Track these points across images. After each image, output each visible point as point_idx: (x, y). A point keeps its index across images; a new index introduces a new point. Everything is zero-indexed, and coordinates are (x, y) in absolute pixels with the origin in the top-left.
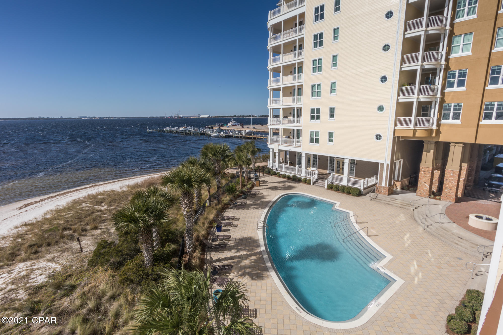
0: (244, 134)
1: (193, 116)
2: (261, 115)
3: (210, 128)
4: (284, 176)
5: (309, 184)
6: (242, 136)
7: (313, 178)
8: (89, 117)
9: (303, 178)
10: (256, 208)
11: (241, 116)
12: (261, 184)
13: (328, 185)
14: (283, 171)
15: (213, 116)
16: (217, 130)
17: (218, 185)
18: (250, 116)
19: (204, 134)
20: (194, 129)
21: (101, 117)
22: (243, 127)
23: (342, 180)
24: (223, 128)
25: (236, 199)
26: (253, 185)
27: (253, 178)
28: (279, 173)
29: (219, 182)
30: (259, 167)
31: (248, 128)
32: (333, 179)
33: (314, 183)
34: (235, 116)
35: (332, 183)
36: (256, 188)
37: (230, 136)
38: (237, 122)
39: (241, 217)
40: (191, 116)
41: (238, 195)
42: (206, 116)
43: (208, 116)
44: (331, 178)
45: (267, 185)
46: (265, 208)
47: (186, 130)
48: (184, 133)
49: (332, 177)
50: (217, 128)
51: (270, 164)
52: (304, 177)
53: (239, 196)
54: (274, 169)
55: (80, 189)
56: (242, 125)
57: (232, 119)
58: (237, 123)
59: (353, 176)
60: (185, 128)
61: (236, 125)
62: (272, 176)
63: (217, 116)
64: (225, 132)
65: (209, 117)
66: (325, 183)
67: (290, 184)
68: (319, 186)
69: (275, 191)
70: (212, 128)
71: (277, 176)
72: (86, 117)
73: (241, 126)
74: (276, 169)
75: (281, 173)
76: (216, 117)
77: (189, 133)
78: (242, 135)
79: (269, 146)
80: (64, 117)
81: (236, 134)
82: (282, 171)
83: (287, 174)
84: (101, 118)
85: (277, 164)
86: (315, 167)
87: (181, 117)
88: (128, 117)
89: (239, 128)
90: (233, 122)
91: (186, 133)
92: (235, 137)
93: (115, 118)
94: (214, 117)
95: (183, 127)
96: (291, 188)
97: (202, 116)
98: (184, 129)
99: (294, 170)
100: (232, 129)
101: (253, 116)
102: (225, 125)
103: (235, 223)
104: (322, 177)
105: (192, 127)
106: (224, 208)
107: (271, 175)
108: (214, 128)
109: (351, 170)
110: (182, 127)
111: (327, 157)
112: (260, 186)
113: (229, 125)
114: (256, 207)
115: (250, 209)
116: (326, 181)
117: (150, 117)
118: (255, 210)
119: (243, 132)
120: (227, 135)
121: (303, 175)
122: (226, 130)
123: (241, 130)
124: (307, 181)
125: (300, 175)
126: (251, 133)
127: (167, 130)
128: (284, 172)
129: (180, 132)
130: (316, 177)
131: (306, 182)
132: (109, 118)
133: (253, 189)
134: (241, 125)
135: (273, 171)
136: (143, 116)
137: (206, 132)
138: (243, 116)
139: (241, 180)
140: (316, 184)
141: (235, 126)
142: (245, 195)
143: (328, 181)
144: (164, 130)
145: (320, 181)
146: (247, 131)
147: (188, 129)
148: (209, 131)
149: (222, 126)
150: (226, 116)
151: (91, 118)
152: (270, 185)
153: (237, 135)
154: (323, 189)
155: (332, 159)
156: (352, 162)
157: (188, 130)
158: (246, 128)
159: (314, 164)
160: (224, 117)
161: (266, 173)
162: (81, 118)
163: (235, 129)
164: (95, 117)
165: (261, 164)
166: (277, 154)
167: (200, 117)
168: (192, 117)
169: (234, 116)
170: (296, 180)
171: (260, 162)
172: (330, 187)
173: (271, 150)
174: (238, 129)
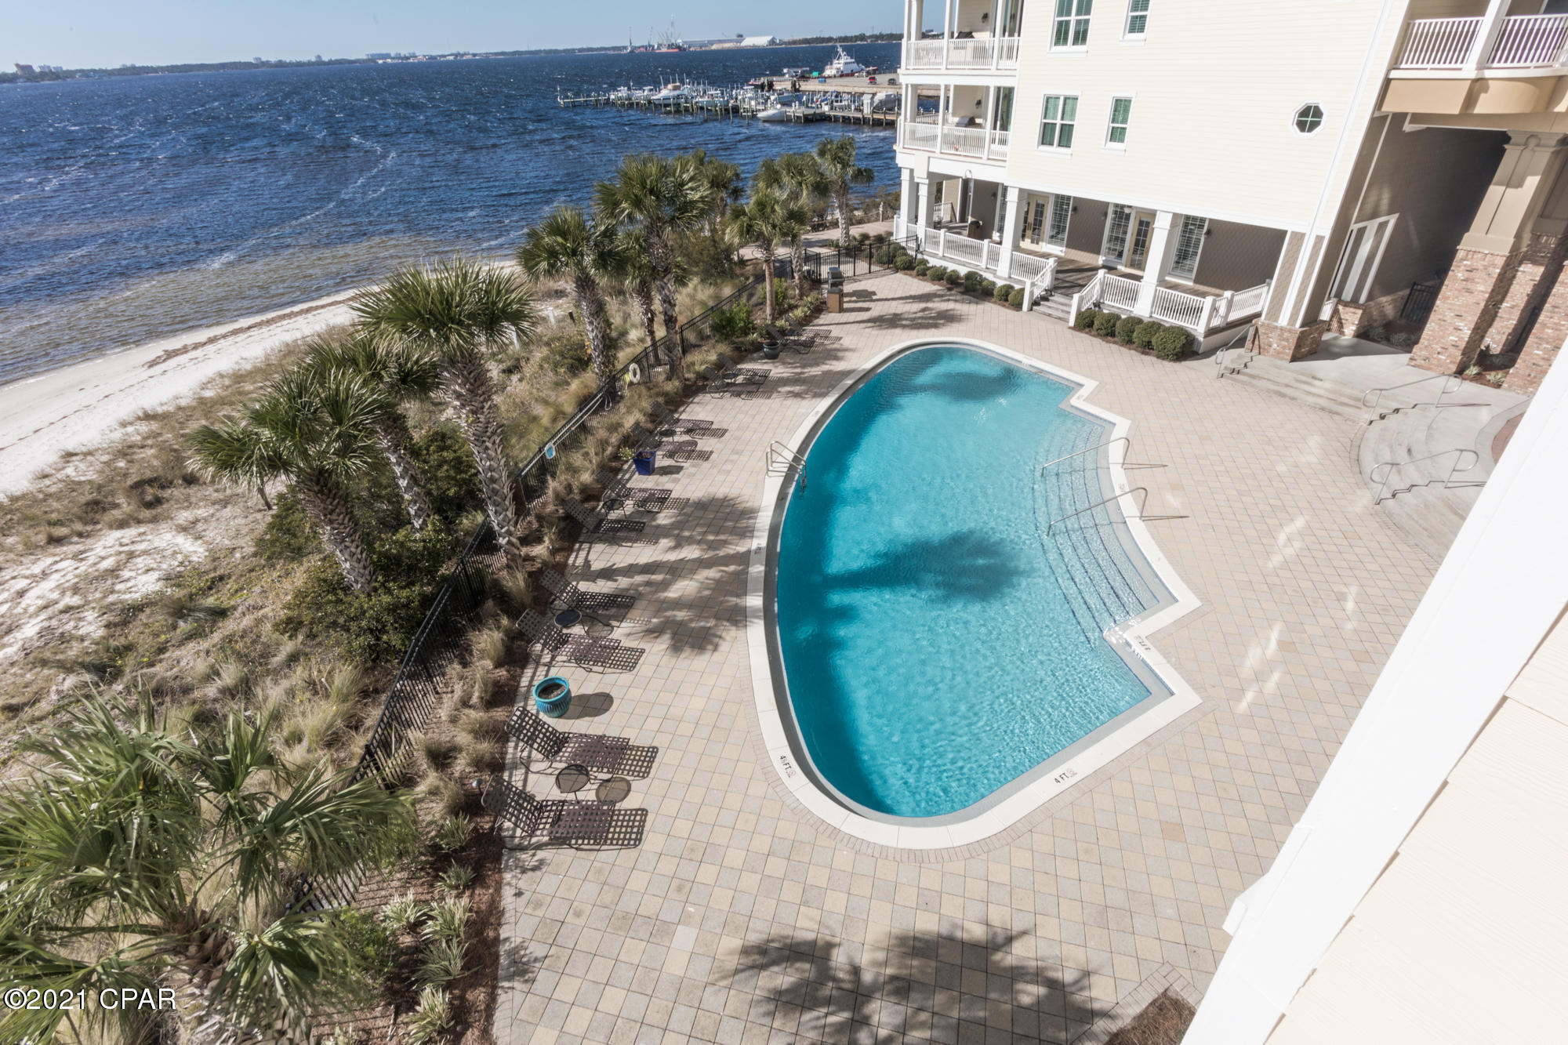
0: (867, 110)
4: (939, 276)
5: (1018, 306)
6: (859, 115)
7: (1033, 285)
9: (1000, 283)
10: (796, 395)
12: (846, 306)
13: (1079, 315)
14: (941, 255)
17: (666, 314)
23: (1132, 296)
25: (741, 359)
26: (819, 309)
27: (826, 282)
28: (924, 262)
29: (670, 302)
30: (865, 237)
31: (892, 82)
32: (1102, 292)
33: (1035, 303)
34: (852, 38)
35: (1097, 305)
36: (824, 318)
37: (823, 118)
38: (858, 62)
39: (732, 427)
41: (753, 343)
44: (1098, 287)
45: (868, 309)
46: (823, 395)
49: (1102, 284)
51: (900, 228)
52: (1005, 279)
53: (757, 347)
54: (911, 249)
55: (317, 308)
57: (842, 51)
58: (854, 67)
59: (1189, 279)
61: (849, 75)
62: (900, 275)
64: (807, 101)
66: (1070, 306)
67: (950, 305)
68: (1050, 315)
69: (884, 332)
71: (914, 272)
74: (919, 246)
75: (933, 262)
78: (861, 111)
81: (842, 108)
82: (935, 256)
83: (951, 267)
85: (921, 229)
86: (1056, 243)
89: (855, 85)
90: (842, 62)
91: (679, 109)
92: (836, 118)
96: (949, 318)
99: (976, 252)
100: (834, 89)
102: (815, 74)
103: (704, 444)
104: (1068, 279)
105: (698, 84)
106: (690, 391)
107: (897, 270)
109: (1181, 256)
111: (1109, 205)
112: (842, 310)
113: (826, 73)
114: (797, 389)
115: (774, 396)
116: (1076, 297)
118: (790, 402)
119: (866, 99)
120: (810, 112)
121: (1000, 274)
123: (862, 91)
124: (1010, 297)
125: (994, 272)
126: (890, 106)
128: (944, 258)
130: (1045, 280)
131: (1006, 300)
133: (816, 322)
135: (906, 254)
139: (771, 291)
140: (1043, 308)
141: (845, 76)
142: (775, 345)
143: (1081, 299)
144: (612, 97)
145: (1057, 298)
146: (880, 95)
152: (877, 309)
153: (846, 114)
154: (1060, 326)
155: (1122, 214)
156: (1189, 226)
158: (885, 85)
159: (1053, 231)
161: (881, 262)
163: (843, 90)
165: (873, 229)
166: (923, 191)
169: (845, 39)
170: (974, 290)
171: (877, 220)
172: (1088, 322)
173: (906, 178)
174: (852, 90)
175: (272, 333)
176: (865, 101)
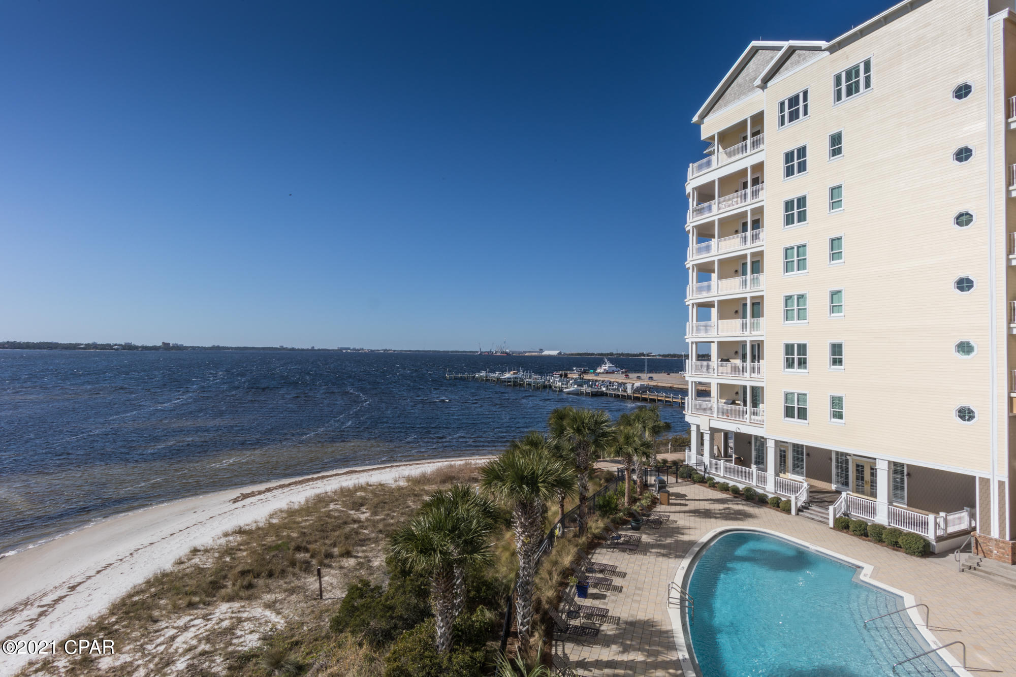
0: (629, 391)
1: (530, 352)
2: (667, 353)
3: (561, 376)
4: (725, 488)
5: (788, 511)
6: (625, 394)
7: (796, 498)
8: (354, 349)
9: (770, 496)
10: (663, 555)
11: (622, 354)
12: (671, 501)
13: (836, 520)
14: (722, 475)
15: (568, 352)
16: (576, 380)
17: (581, 494)
18: (643, 354)
19: (550, 387)
20: (530, 378)
21: (373, 349)
22: (627, 376)
23: (873, 511)
24: (586, 377)
25: (617, 529)
26: (654, 502)
27: (653, 485)
28: (712, 479)
29: (585, 488)
30: (665, 461)
31: (639, 378)
32: (848, 507)
33: (799, 510)
34: (611, 354)
35: (845, 514)
36: (660, 508)
37: (603, 394)
38: (616, 367)
39: (629, 571)
40: (526, 352)
41: (621, 519)
42: (554, 353)
43: (558, 352)
44: (844, 503)
45: (686, 505)
46: (682, 557)
47: (516, 378)
48: (512, 383)
49: (846, 501)
50: (576, 376)
51: (691, 457)
52: (773, 494)
53: (625, 522)
54: (701, 470)
56: (626, 372)
57: (606, 360)
58: (615, 369)
59: (904, 504)
60: (514, 374)
61: (613, 372)
62: (696, 486)
63: (576, 352)
64: (592, 384)
65: (560, 353)
66: (828, 514)
67: (740, 507)
68: (813, 519)
69: (704, 520)
70: (566, 375)
71: (707, 485)
72: (349, 349)
73: (624, 375)
74: (705, 469)
75: (717, 479)
76: (572, 354)
77: (520, 384)
78: (626, 391)
79: (688, 419)
80: (316, 348)
81: (613, 390)
82: (718, 476)
83: (731, 483)
84: (371, 351)
85: (706, 459)
86: (798, 473)
87: (507, 353)
88: (416, 351)
89: (619, 378)
90: (607, 366)
91: (515, 384)
92: (611, 395)
93: (394, 351)
94: (569, 355)
95: (511, 373)
96: (745, 516)
97: (546, 353)
98: (513, 376)
99: (749, 475)
100: (606, 379)
101: (648, 355)
102: (592, 371)
103: (617, 581)
104: (818, 499)
105: (527, 372)
106: (595, 544)
107: (695, 482)
108: (569, 376)
109: (896, 488)
110: (510, 370)
111: (830, 451)
112: (669, 504)
113: (599, 371)
114: (662, 551)
115: (648, 554)
116: (831, 508)
117: (452, 352)
118: (661, 559)
119: (629, 386)
120: (596, 390)
121: (769, 489)
122: (593, 380)
123: (624, 381)
124: (780, 505)
125: (764, 489)
126: (644, 390)
127: (481, 376)
128: (724, 477)
129: (505, 381)
130: (803, 497)
131: (778, 507)
132: (385, 350)
133: (655, 509)
134: (623, 373)
135: (697, 473)
136: (441, 350)
137: (553, 382)
138: (628, 355)
139: (629, 487)
140: (806, 513)
141: (610, 373)
142: (637, 521)
143: (835, 510)
144: (477, 376)
145: (814, 508)
146: (637, 384)
147: (520, 376)
148: (559, 381)
149: (586, 372)
150: (593, 354)
151: (356, 350)
152: (692, 506)
153: (616, 392)
154: (823, 527)
155: (843, 459)
156: (897, 469)
157: (520, 379)
158: (635, 379)
159: (795, 466)
160: (589, 354)
161: (683, 477)
162: (341, 350)
163: (612, 380)
164: (363, 350)
165: (670, 457)
166: (707, 438)
167: (543, 354)
168: (527, 354)
169: (608, 354)
170: (753, 499)
171: (668, 452)
172: (844, 525)
173: (693, 429)
174: (617, 380)
175: (305, 488)
176: (628, 387)
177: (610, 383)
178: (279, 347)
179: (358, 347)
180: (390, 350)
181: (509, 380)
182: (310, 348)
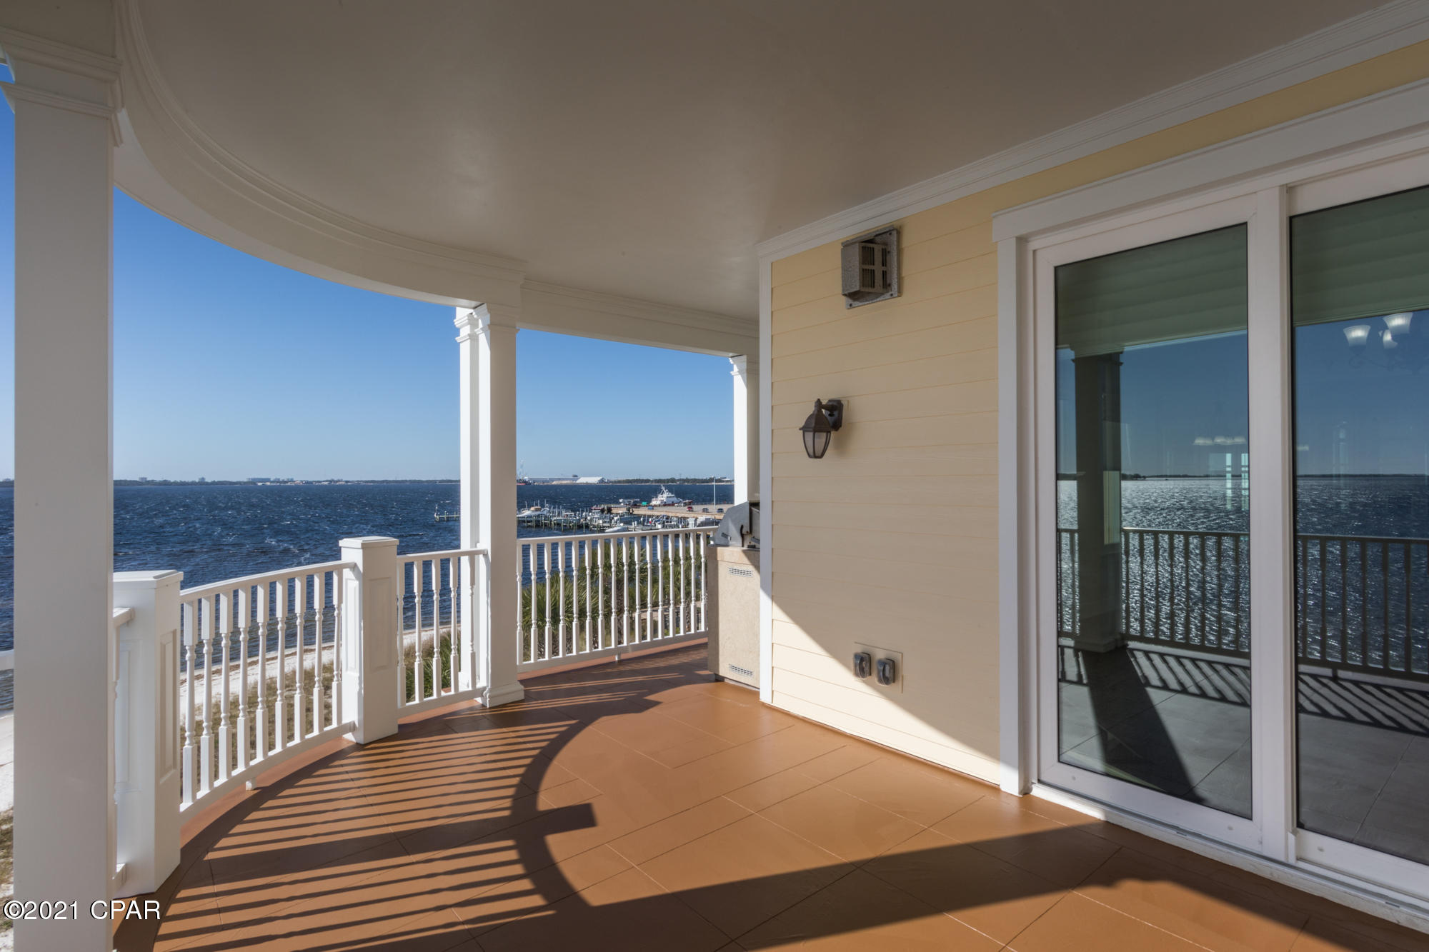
1: (560, 479)
3: (602, 511)
8: (278, 481)
11: (687, 480)
15: (613, 479)
16: (622, 516)
18: (711, 480)
19: (587, 526)
20: (559, 515)
21: (311, 480)
22: (690, 509)
24: (637, 512)
31: (705, 510)
34: (673, 480)
38: (677, 497)
40: (553, 480)
42: (594, 480)
43: (600, 478)
47: (537, 516)
48: (534, 524)
50: (622, 511)
56: (690, 503)
57: (663, 488)
58: (675, 499)
60: (537, 510)
61: (673, 504)
63: (625, 479)
64: (644, 521)
65: (602, 481)
70: (609, 510)
72: (268, 480)
73: (686, 507)
76: (619, 482)
77: (546, 525)
80: (209, 480)
84: (308, 482)
87: (525, 482)
88: (383, 481)
89: (679, 511)
90: (665, 495)
91: (538, 524)
93: (347, 482)
94: (615, 482)
95: (532, 509)
97: (582, 480)
98: (534, 514)
100: (663, 514)
101: (717, 481)
102: (644, 503)
105: (554, 508)
108: (614, 511)
110: (529, 507)
113: (654, 502)
117: (441, 481)
119: (691, 521)
120: (649, 528)
122: (645, 515)
123: (686, 515)
129: (524, 521)
132: (331, 481)
134: (685, 504)
136: (424, 479)
137: (591, 520)
138: (695, 481)
141: (669, 505)
146: (702, 518)
147: (545, 513)
148: (599, 519)
149: (636, 505)
150: (648, 481)
151: (281, 482)
157: (546, 517)
158: (701, 512)
160: (642, 481)
162: (254, 482)
163: (670, 515)
164: (292, 481)
167: (578, 481)
168: (554, 483)
169: (668, 481)
174: (678, 515)
176: (690, 523)
177: (667, 518)
178: (138, 480)
179: (283, 477)
180: (339, 481)
181: (529, 519)
182: (197, 481)
